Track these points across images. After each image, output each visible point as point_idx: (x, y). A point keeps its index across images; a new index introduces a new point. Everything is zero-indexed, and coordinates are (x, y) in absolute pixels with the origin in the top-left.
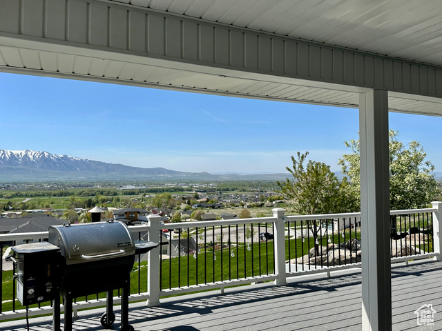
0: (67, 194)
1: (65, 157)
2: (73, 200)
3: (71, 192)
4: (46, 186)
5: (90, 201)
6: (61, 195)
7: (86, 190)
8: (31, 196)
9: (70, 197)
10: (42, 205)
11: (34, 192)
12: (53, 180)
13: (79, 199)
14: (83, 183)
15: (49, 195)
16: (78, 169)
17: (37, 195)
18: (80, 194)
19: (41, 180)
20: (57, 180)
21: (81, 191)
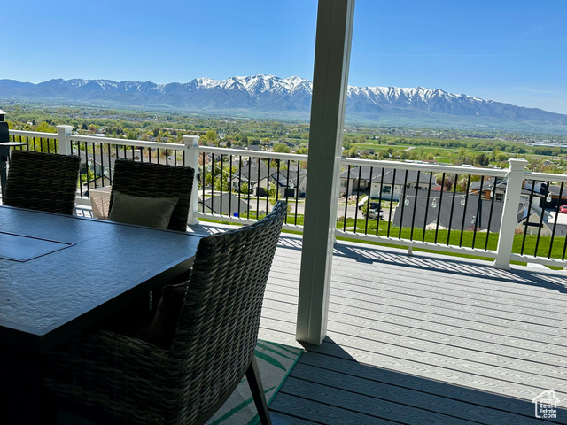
0: (457, 145)
1: (463, 96)
2: (463, 153)
3: (463, 143)
4: (434, 133)
5: (483, 156)
6: (451, 145)
7: (483, 142)
8: (416, 144)
9: (459, 150)
10: (425, 156)
11: (419, 140)
12: (444, 126)
13: (470, 153)
14: (481, 133)
15: (436, 144)
16: (477, 113)
17: (422, 144)
18: (474, 147)
19: (430, 125)
20: (449, 126)
21: (476, 143)
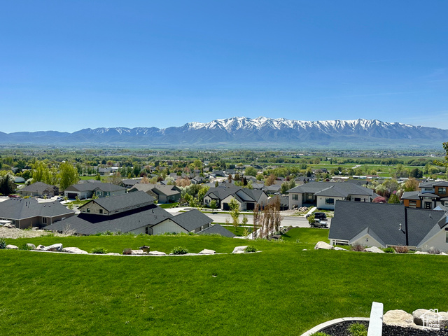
0: (395, 162)
1: (397, 125)
2: (400, 169)
3: (400, 160)
4: (376, 154)
5: (417, 170)
6: (390, 163)
7: (417, 159)
8: (361, 163)
9: (397, 166)
10: (369, 172)
11: (364, 160)
12: (383, 147)
13: (406, 168)
14: (414, 152)
15: (378, 162)
16: (410, 137)
17: (367, 163)
18: (409, 163)
19: (372, 148)
20: (388, 147)
21: (411, 160)
